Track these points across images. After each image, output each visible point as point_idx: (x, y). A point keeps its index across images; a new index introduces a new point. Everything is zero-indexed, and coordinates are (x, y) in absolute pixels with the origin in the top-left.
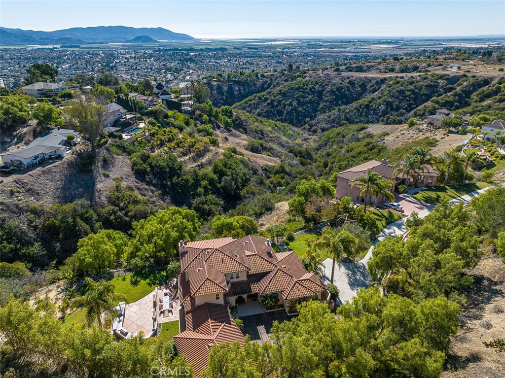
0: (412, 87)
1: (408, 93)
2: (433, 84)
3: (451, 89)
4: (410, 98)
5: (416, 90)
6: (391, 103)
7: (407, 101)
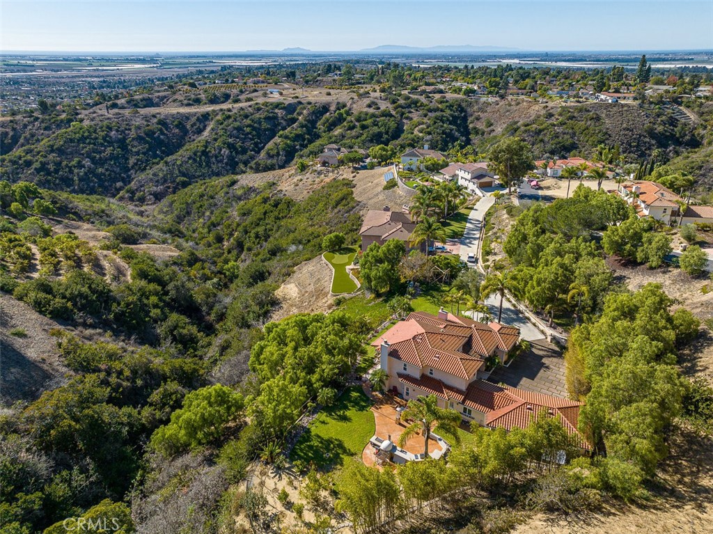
0: (248, 122)
1: (248, 130)
2: (271, 115)
3: (294, 120)
4: (253, 136)
5: (255, 125)
6: (233, 144)
7: (251, 139)
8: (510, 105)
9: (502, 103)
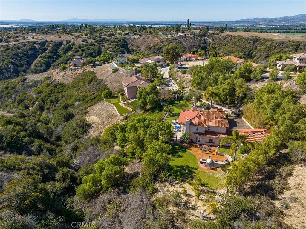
0: (20, 51)
1: (22, 55)
2: (33, 47)
3: (46, 50)
4: (25, 58)
5: (25, 52)
6: (14, 62)
7: (25, 60)
8: (145, 39)
9: (141, 38)
